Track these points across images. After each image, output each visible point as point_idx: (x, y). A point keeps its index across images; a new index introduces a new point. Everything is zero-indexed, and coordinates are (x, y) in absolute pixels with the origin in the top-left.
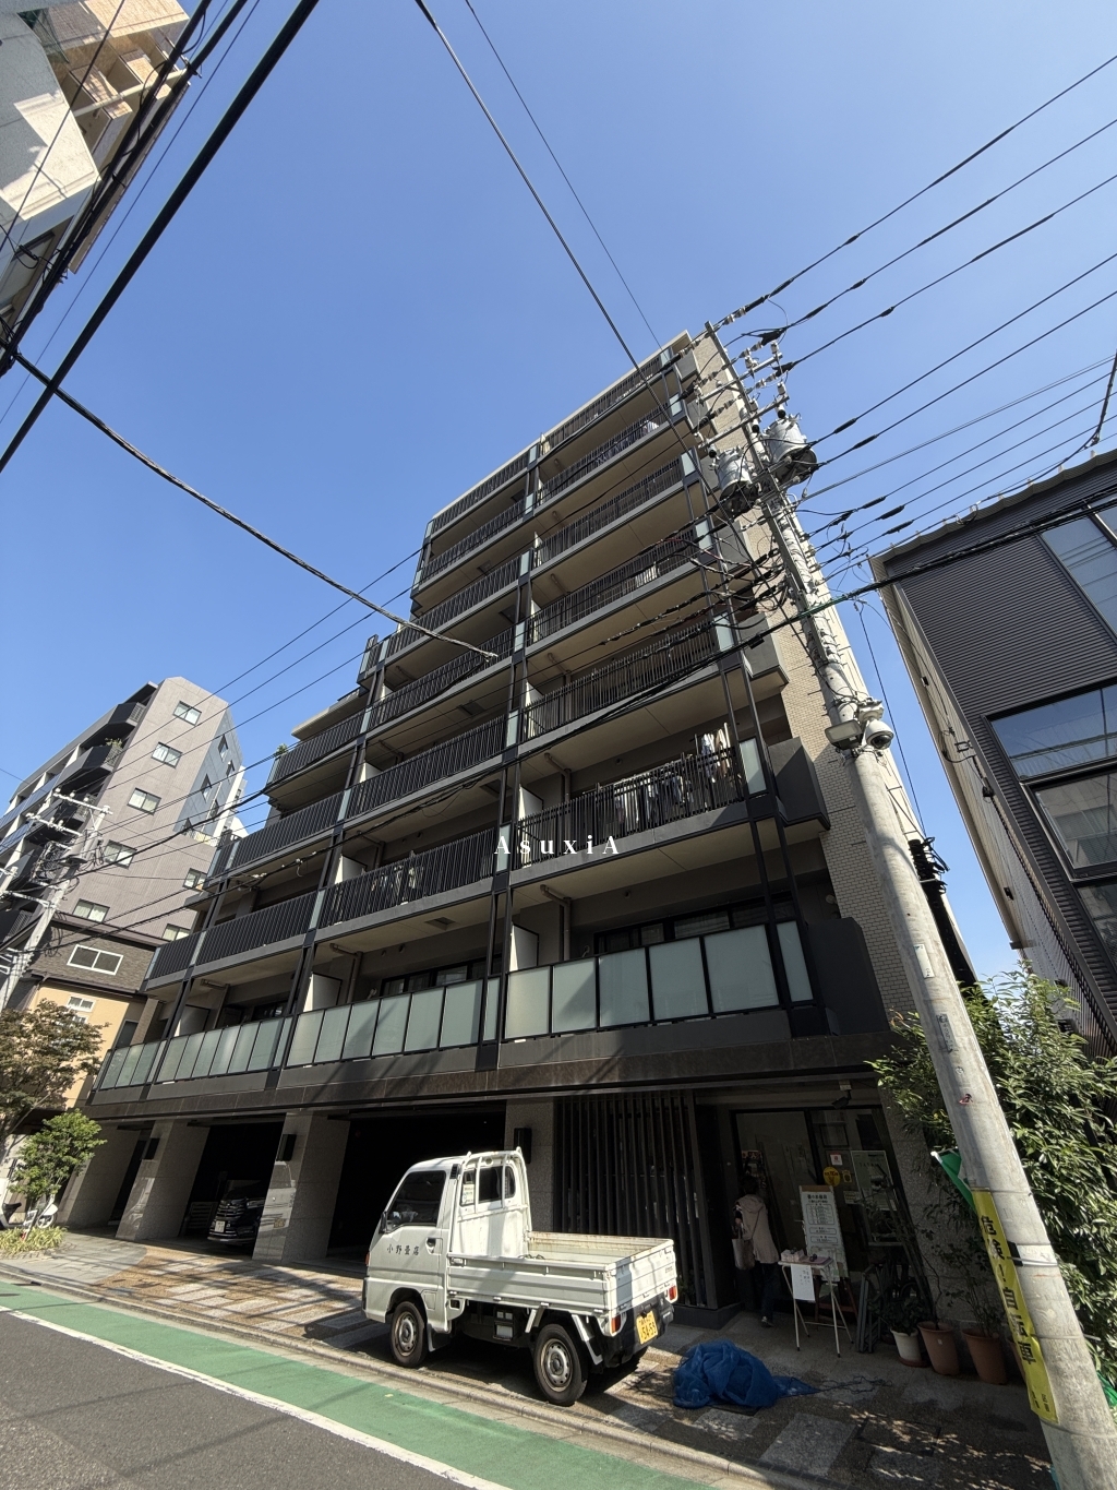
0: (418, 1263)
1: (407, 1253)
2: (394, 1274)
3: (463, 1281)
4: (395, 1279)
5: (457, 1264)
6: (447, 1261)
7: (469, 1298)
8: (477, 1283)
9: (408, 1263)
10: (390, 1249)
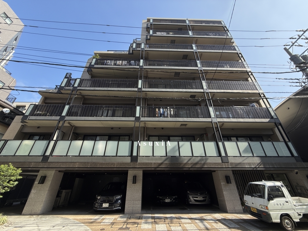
0: (285, 207)
1: (281, 205)
2: (278, 210)
3: (300, 210)
4: (279, 212)
5: (296, 206)
6: (294, 206)
7: (303, 213)
8: (304, 210)
9: (282, 207)
10: (274, 205)
